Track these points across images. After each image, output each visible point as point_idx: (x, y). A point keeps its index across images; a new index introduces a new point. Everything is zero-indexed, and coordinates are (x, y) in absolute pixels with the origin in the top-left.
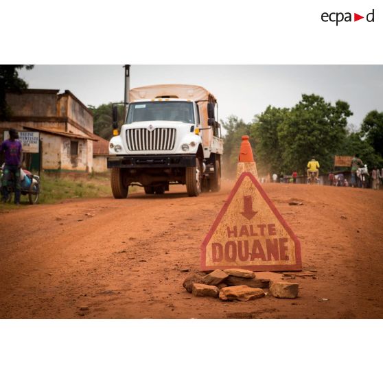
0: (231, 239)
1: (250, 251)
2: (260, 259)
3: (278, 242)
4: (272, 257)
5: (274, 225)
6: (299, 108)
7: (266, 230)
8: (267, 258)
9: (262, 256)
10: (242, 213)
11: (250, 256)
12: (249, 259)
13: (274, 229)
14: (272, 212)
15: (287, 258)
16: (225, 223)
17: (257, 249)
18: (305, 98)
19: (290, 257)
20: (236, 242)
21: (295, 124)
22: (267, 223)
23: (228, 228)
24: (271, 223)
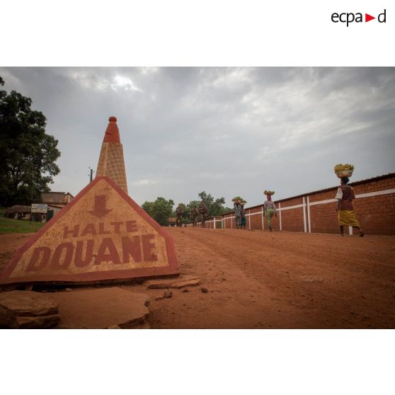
0: (67, 240)
1: (95, 253)
2: (110, 262)
3: (141, 239)
4: (131, 258)
5: (135, 222)
6: (156, 202)
7: (123, 228)
8: (121, 260)
9: (114, 257)
10: (91, 212)
11: (94, 258)
12: (92, 263)
13: (135, 226)
14: (132, 209)
15: (154, 258)
16: (63, 222)
17: (107, 249)
18: (159, 198)
19: (159, 256)
20: (75, 244)
21: (155, 207)
22: (125, 220)
23: (66, 228)
24: (130, 220)
